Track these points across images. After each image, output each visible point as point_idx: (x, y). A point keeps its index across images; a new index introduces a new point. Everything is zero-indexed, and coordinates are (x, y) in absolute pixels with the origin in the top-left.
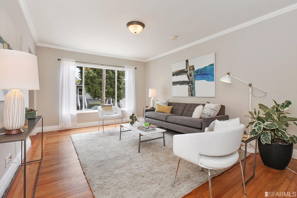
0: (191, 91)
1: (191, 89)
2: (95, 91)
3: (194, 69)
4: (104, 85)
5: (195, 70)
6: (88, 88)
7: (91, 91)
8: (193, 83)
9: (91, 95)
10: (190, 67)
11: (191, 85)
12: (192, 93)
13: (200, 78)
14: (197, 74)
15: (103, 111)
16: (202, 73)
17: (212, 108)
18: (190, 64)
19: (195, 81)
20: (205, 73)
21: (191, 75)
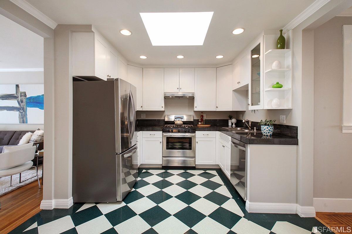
0: (22, 118)
1: (22, 115)
3: (25, 95)
5: (27, 97)
8: (25, 110)
10: (21, 93)
11: (22, 111)
12: (23, 119)
13: (32, 105)
14: (30, 101)
16: (35, 101)
17: (39, 135)
18: (21, 89)
19: (28, 108)
20: (38, 101)
21: (22, 102)
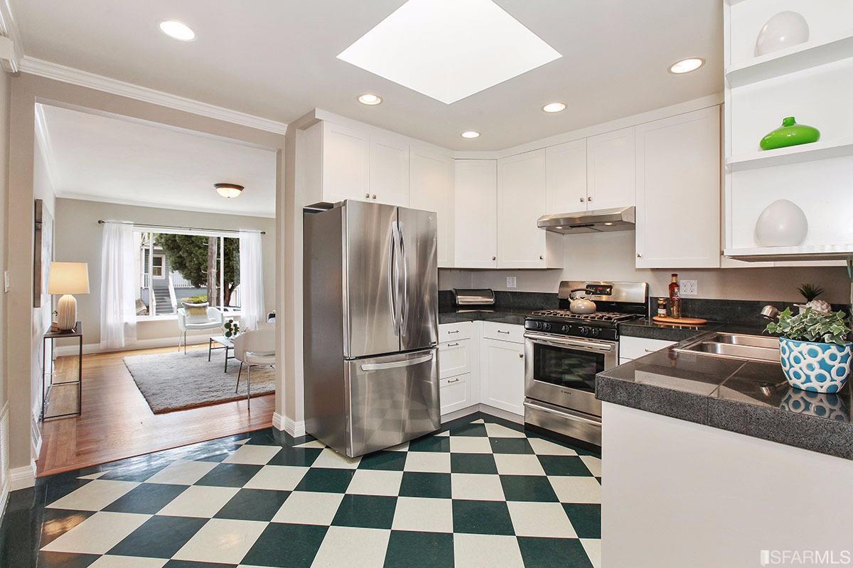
2: (197, 267)
4: (212, 257)
6: (178, 257)
7: (187, 264)
9: (187, 277)
15: (188, 315)
